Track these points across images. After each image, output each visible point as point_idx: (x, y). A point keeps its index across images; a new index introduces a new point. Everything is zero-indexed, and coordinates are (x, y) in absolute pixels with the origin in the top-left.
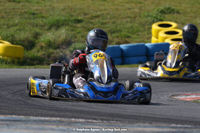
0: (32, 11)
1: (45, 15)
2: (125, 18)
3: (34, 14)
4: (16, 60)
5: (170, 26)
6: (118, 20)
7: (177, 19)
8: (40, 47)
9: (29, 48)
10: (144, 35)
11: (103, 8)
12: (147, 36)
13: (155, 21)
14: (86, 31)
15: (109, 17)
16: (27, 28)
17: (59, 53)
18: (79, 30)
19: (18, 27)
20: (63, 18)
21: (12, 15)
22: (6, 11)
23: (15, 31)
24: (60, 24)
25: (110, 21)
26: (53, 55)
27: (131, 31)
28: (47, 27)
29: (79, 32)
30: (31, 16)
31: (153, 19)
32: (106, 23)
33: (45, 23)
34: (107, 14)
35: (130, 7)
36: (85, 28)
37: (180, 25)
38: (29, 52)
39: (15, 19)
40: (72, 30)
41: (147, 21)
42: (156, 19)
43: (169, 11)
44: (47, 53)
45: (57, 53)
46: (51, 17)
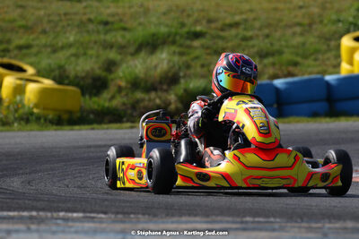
0: (104, 18)
1: (128, 26)
2: (290, 26)
3: (106, 23)
4: (65, 117)
6: (276, 31)
8: (116, 89)
9: (94, 91)
10: (328, 59)
11: (246, 6)
12: (334, 62)
14: (209, 54)
15: (257, 24)
16: (90, 52)
17: (154, 99)
18: (197, 53)
19: (73, 51)
20: (163, 30)
21: (63, 27)
22: (51, 18)
23: (68, 58)
24: (159, 42)
25: (260, 33)
26: (142, 105)
27: (300, 51)
28: (132, 49)
30: (101, 28)
31: (347, 27)
32: (251, 38)
33: (129, 41)
34: (255, 19)
35: (301, 4)
36: (208, 48)
38: (95, 99)
39: (68, 35)
40: (181, 54)
41: (335, 33)
42: (352, 28)
44: (130, 101)
45: (150, 100)
46: (140, 28)
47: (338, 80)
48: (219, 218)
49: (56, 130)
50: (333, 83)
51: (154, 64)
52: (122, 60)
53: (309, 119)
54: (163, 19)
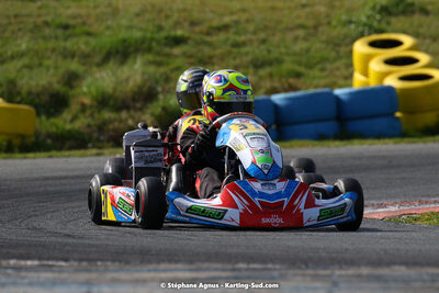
0: (64, 20)
1: (95, 28)
2: (292, 29)
3: (66, 27)
4: (16, 142)
5: (397, 43)
6: (274, 35)
7: (420, 26)
8: (78, 107)
9: (52, 110)
10: (338, 69)
11: (237, 5)
12: (346, 73)
13: (366, 33)
14: (192, 64)
15: (251, 27)
16: (47, 62)
17: (126, 120)
18: (179, 62)
19: (25, 60)
20: (137, 34)
21: (13, 32)
23: (19, 71)
24: (131, 49)
25: (254, 37)
27: (304, 59)
28: (97, 59)
29: (177, 68)
30: (60, 32)
31: (360, 29)
32: (244, 44)
33: (94, 48)
34: (248, 21)
35: (304, 2)
36: (190, 56)
38: (52, 120)
39: (19, 42)
40: (159, 64)
41: (346, 36)
42: (367, 28)
43: (401, 7)
44: (96, 122)
45: (121, 121)
46: (108, 33)
47: (351, 94)
48: (205, 265)
49: (5, 158)
51: (124, 76)
53: (316, 143)
54: (136, 21)
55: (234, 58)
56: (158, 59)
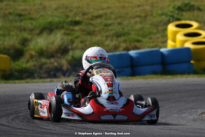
0: (18, 12)
1: (35, 16)
2: (134, 18)
3: (20, 15)
5: (190, 26)
6: (125, 20)
7: (198, 17)
8: (29, 56)
9: (16, 58)
10: (158, 38)
11: (105, 5)
12: (161, 39)
13: (171, 21)
14: (85, 35)
15: (113, 16)
16: (12, 33)
17: (54, 63)
18: (78, 34)
20: (57, 19)
24: (54, 27)
25: (115, 22)
26: (45, 66)
27: (141, 33)
28: (37, 31)
29: (77, 37)
30: (17, 18)
31: (168, 18)
32: (110, 25)
33: (35, 27)
34: (111, 13)
35: (139, 3)
36: (84, 31)
37: (202, 24)
38: (17, 63)
40: (69, 34)
41: (161, 22)
43: (188, 7)
44: (38, 64)
45: (51, 63)
46: (42, 18)
47: (168, 51)
50: (165, 53)
51: (51, 41)
52: (32, 38)
54: (55, 13)
55: (106, 32)
56: (68, 32)
